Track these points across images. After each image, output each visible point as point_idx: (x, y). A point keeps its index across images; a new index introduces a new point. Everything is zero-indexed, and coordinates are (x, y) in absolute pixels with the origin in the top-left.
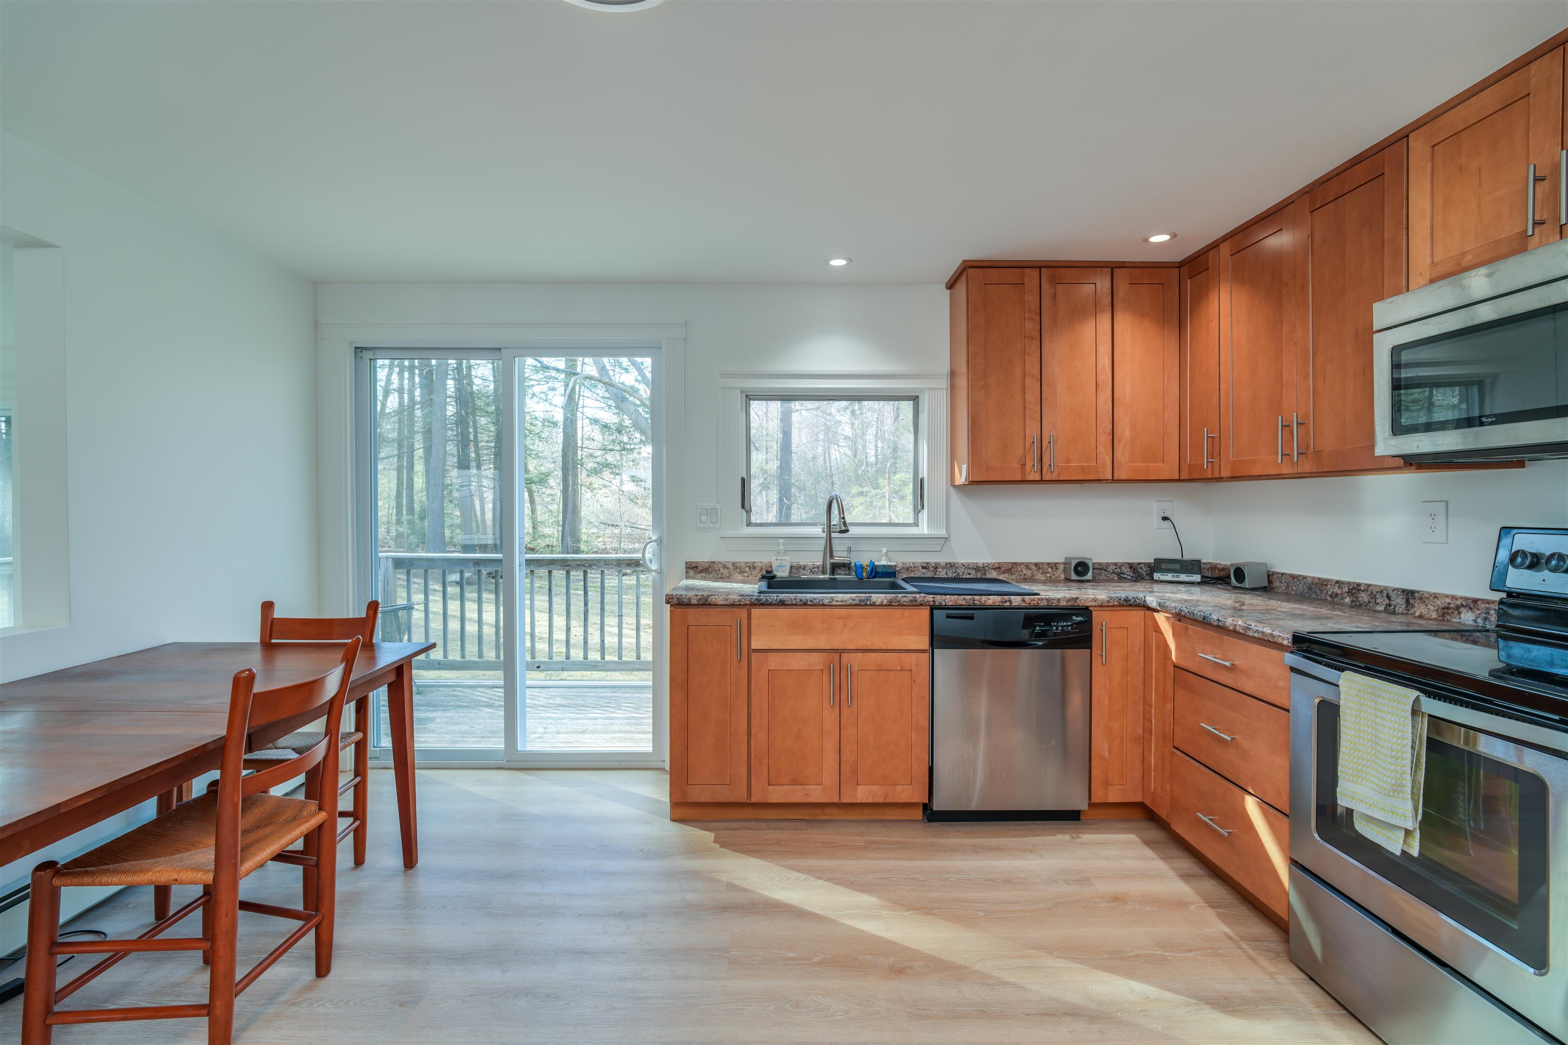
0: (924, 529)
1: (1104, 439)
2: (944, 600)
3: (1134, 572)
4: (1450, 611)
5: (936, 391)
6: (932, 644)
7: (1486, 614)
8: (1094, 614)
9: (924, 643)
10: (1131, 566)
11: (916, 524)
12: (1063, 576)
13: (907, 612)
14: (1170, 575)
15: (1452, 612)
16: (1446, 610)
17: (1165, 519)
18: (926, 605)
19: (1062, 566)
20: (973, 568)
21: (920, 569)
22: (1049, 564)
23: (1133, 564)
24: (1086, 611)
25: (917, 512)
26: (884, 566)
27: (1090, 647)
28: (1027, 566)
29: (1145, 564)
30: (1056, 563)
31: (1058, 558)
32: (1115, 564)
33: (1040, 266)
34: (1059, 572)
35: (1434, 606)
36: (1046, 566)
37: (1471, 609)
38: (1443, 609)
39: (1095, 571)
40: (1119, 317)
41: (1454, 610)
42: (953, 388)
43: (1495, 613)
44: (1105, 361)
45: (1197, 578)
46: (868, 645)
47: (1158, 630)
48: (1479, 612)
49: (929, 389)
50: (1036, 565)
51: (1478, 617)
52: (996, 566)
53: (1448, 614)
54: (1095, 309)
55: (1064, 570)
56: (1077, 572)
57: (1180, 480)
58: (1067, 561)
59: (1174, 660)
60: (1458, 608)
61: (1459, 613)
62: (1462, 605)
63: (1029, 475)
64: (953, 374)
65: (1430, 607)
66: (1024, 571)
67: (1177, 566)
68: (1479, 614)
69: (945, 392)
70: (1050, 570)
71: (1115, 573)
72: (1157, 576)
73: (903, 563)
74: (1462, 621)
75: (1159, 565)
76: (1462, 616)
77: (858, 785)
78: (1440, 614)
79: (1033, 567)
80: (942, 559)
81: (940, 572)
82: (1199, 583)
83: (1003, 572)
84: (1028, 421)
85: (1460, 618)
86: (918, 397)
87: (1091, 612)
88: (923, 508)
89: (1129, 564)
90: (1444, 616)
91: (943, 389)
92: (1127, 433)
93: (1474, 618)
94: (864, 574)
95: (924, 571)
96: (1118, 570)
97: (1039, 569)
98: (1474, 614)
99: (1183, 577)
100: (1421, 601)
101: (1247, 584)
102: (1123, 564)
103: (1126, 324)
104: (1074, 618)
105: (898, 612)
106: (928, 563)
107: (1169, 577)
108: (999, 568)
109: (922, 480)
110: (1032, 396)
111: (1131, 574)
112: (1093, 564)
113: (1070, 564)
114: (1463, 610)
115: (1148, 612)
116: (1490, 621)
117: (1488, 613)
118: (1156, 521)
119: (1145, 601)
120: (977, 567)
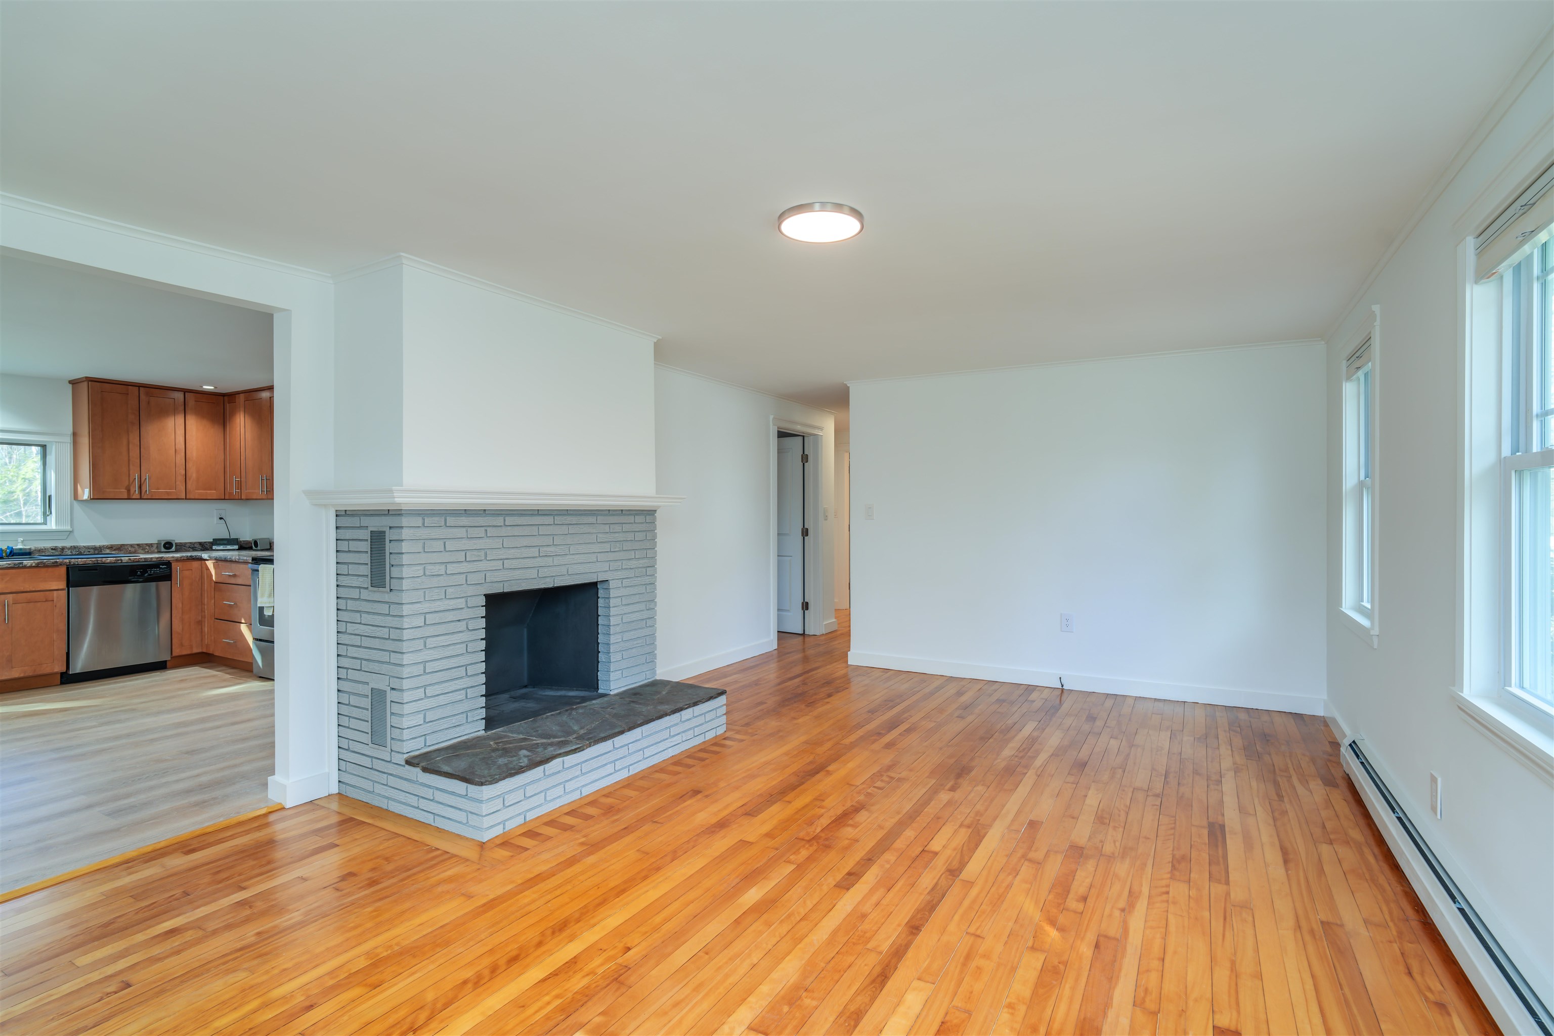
0: (52, 525)
1: (181, 478)
2: (77, 562)
3: (202, 547)
5: (62, 444)
6: (68, 586)
8: (173, 564)
9: (63, 585)
10: (200, 543)
11: (45, 523)
12: (156, 551)
13: (50, 569)
14: (222, 546)
17: (221, 518)
18: (64, 565)
19: (156, 545)
20: (92, 548)
21: (50, 550)
22: (146, 544)
23: (201, 542)
24: (168, 564)
25: (45, 515)
26: (21, 549)
27: (171, 580)
28: (132, 546)
29: (209, 542)
30: (152, 544)
31: (154, 541)
32: (191, 543)
33: (139, 386)
34: (154, 549)
36: (145, 546)
39: (178, 547)
40: (188, 417)
42: (75, 443)
44: (180, 439)
45: (236, 547)
46: (22, 589)
47: (208, 569)
49: (56, 442)
50: (138, 545)
52: (110, 546)
54: (175, 412)
55: (157, 547)
56: (165, 546)
57: (224, 499)
58: (159, 542)
59: (214, 580)
63: (133, 495)
64: (75, 435)
66: (130, 549)
67: (226, 542)
69: (69, 445)
70: (147, 547)
71: (190, 548)
72: (214, 547)
73: (36, 548)
75: (217, 542)
77: (12, 668)
79: (136, 546)
80: (68, 544)
81: (66, 551)
82: (237, 550)
83: (115, 550)
84: (131, 467)
86: (46, 445)
87: (171, 563)
88: (51, 513)
89: (199, 542)
91: (68, 443)
92: (194, 475)
94: (4, 554)
95: (53, 551)
96: (193, 546)
97: (140, 547)
99: (229, 547)
101: (259, 548)
102: (195, 543)
103: (193, 423)
104: (161, 566)
105: (44, 570)
106: (56, 547)
107: (221, 547)
108: (112, 547)
109: (50, 497)
110: (134, 452)
111: (200, 548)
112: (176, 543)
113: (161, 544)
115: (203, 562)
118: (216, 520)
119: (201, 556)
120: (95, 547)
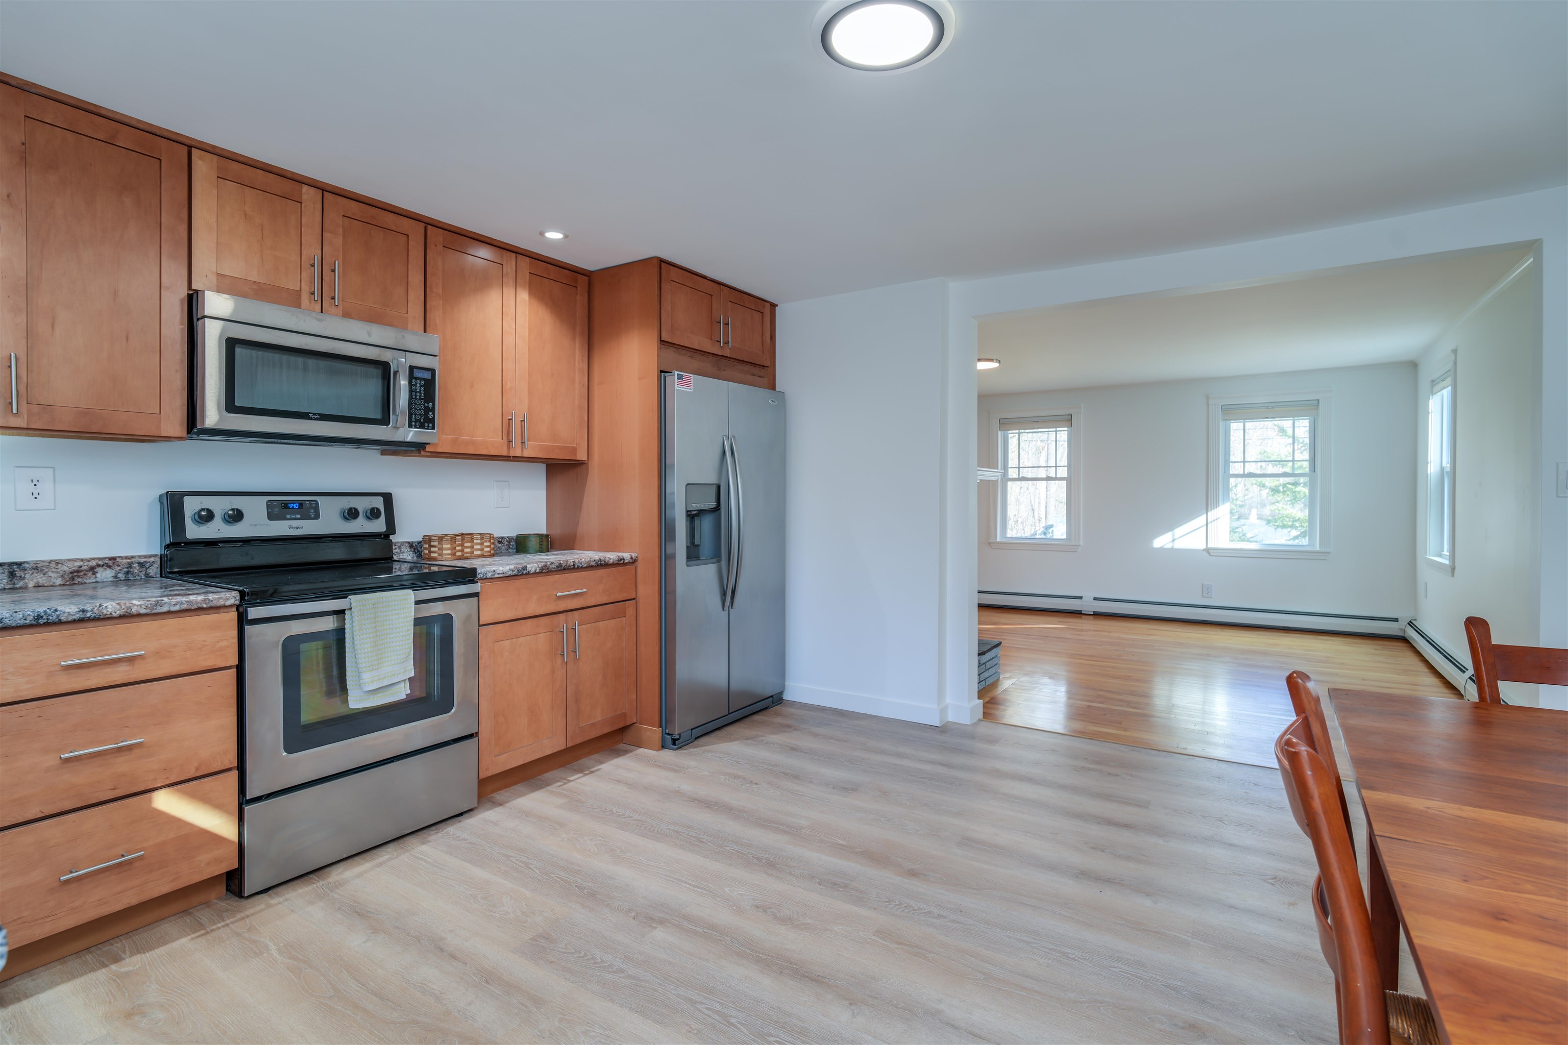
4: (82, 574)
7: (128, 568)
15: (85, 574)
16: (75, 574)
35: (57, 572)
37: (110, 567)
38: (71, 573)
41: (87, 571)
43: (138, 566)
48: (119, 568)
51: (119, 573)
53: (79, 577)
60: (92, 569)
61: (94, 573)
62: (99, 565)
65: (50, 574)
68: (120, 570)
74: (98, 580)
76: (98, 575)
78: (68, 579)
85: (96, 577)
90: (73, 579)
93: (114, 574)
98: (114, 571)
100: (37, 571)
114: (99, 570)
116: (132, 574)
117: (131, 567)
